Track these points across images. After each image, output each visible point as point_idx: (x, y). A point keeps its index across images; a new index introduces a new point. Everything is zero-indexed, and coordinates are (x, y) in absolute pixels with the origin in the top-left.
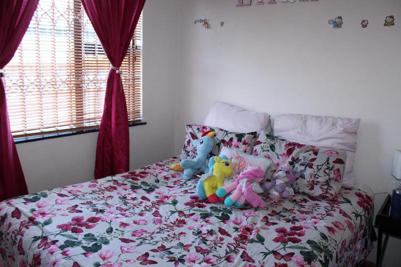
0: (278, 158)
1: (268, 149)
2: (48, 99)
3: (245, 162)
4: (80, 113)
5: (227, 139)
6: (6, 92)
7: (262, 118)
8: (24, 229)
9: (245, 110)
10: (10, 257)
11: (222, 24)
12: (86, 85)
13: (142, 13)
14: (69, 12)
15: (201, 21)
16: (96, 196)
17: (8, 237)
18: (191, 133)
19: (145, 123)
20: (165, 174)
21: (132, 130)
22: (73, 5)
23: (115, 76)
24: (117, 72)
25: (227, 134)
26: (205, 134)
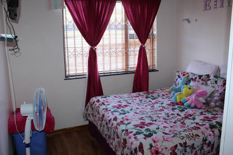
0: (218, 87)
1: (214, 83)
2: (113, 59)
3: (200, 88)
4: (127, 65)
5: (194, 78)
6: (97, 56)
7: (214, 68)
8: (100, 106)
9: (206, 64)
10: (95, 116)
11: (196, 20)
12: (130, 52)
13: (156, 17)
14: (122, 21)
15: (186, 20)
16: (129, 98)
17: (95, 109)
18: (178, 75)
19: (158, 71)
20: (163, 93)
21: (150, 73)
22: (124, 18)
23: (143, 48)
24: (143, 46)
25: (194, 75)
26: (184, 75)
